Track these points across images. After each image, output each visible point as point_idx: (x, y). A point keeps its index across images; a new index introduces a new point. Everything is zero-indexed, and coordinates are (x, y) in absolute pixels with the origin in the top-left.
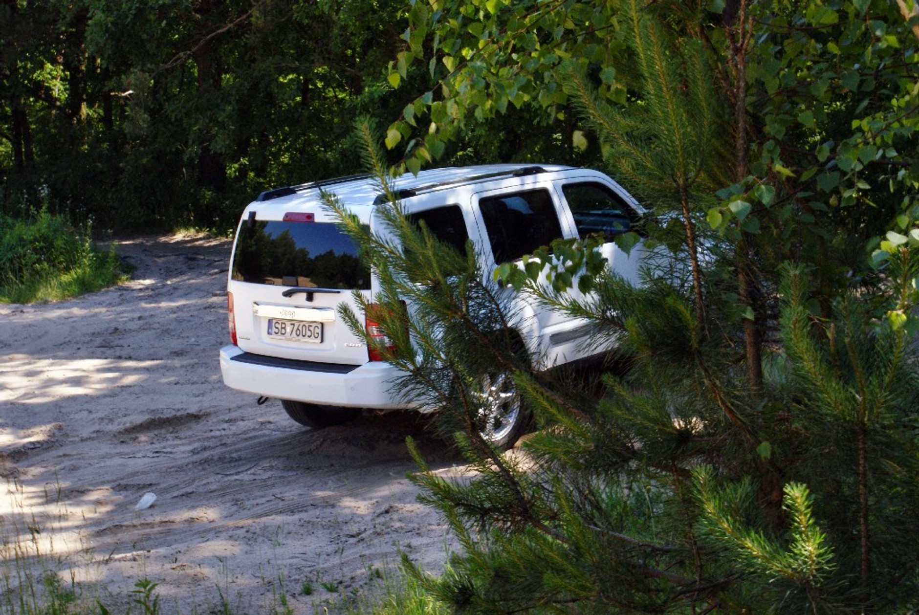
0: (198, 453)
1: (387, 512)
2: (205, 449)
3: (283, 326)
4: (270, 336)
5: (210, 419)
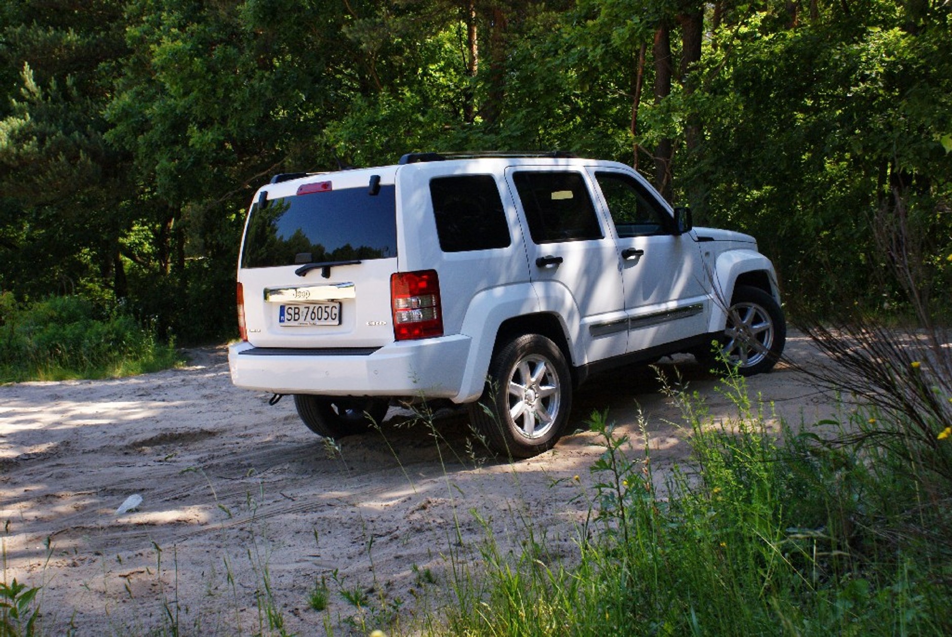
0: (204, 461)
1: (424, 508)
2: (212, 458)
3: (297, 311)
4: (282, 324)
5: (224, 436)
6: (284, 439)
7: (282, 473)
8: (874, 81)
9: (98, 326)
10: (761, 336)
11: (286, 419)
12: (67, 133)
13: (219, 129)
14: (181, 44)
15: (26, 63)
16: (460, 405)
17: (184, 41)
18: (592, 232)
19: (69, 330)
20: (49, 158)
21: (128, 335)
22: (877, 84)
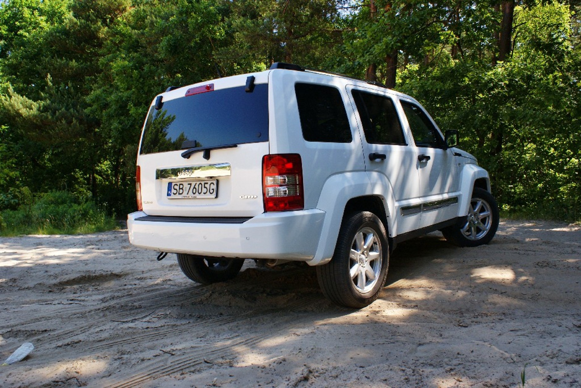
0: (106, 302)
2: (113, 298)
3: (181, 186)
4: (169, 197)
5: (127, 277)
6: (169, 283)
7: (165, 318)
8: (502, 88)
9: (76, 207)
10: (484, 221)
11: (171, 266)
12: (67, 109)
13: (144, 107)
14: (127, 63)
15: (49, 74)
16: (314, 267)
17: (129, 61)
18: (401, 140)
19: (61, 208)
20: (57, 121)
21: (91, 212)
22: (504, 89)
